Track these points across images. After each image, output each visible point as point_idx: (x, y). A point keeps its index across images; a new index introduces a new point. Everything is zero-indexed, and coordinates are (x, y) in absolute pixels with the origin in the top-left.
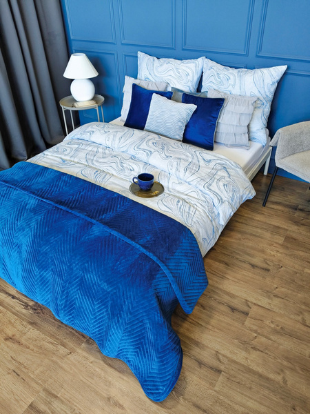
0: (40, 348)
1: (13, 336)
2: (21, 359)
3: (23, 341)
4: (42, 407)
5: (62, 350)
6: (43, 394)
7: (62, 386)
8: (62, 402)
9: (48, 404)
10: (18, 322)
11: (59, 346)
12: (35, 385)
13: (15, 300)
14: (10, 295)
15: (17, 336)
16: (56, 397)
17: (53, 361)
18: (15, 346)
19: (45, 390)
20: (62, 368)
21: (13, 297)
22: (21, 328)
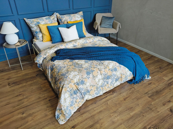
0: (130, 93)
1: (124, 98)
2: (133, 97)
3: (127, 96)
4: (150, 95)
5: (133, 89)
6: (146, 95)
7: (144, 91)
8: (149, 91)
9: (149, 94)
10: (118, 97)
11: (131, 89)
12: (143, 96)
13: (108, 97)
14: (105, 98)
15: (125, 98)
16: (147, 92)
17: (136, 91)
18: (128, 98)
19: (145, 94)
20: (138, 90)
21: (106, 97)
22: (121, 97)
